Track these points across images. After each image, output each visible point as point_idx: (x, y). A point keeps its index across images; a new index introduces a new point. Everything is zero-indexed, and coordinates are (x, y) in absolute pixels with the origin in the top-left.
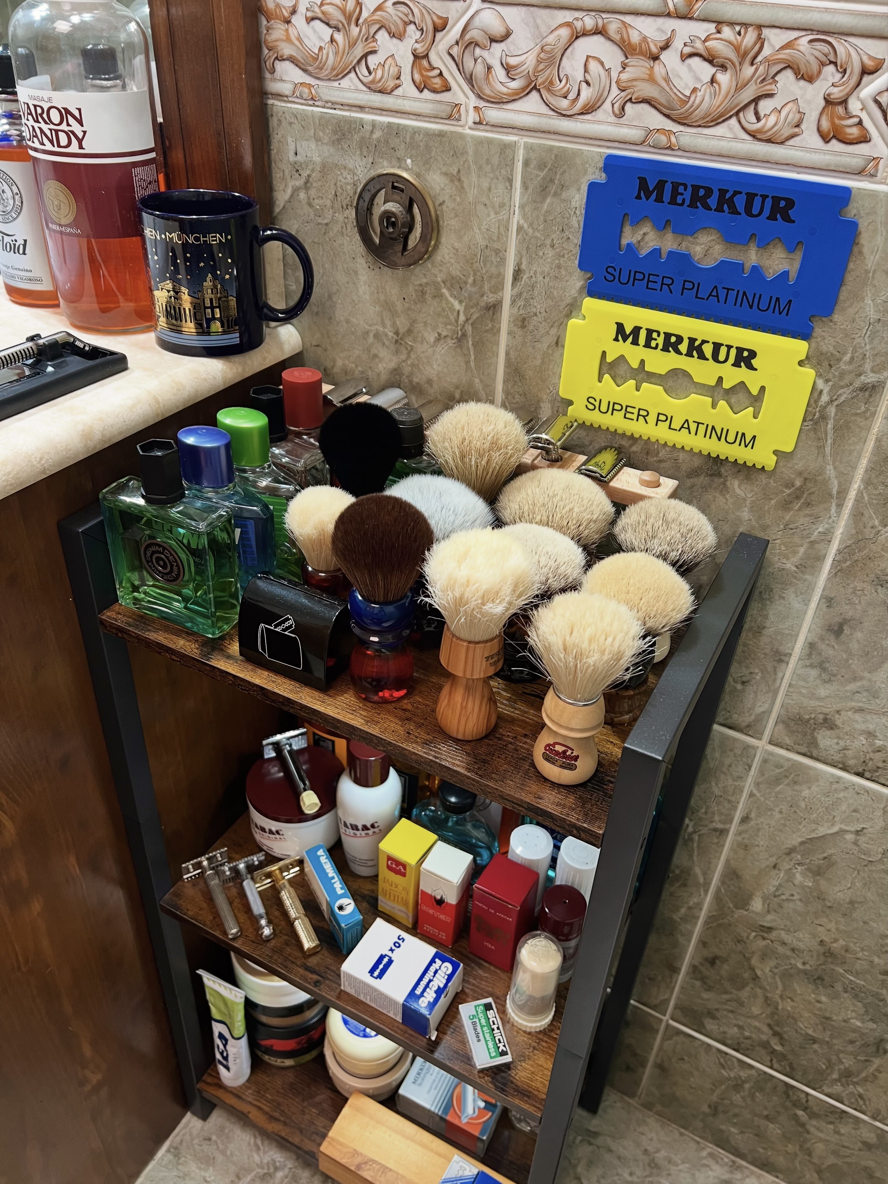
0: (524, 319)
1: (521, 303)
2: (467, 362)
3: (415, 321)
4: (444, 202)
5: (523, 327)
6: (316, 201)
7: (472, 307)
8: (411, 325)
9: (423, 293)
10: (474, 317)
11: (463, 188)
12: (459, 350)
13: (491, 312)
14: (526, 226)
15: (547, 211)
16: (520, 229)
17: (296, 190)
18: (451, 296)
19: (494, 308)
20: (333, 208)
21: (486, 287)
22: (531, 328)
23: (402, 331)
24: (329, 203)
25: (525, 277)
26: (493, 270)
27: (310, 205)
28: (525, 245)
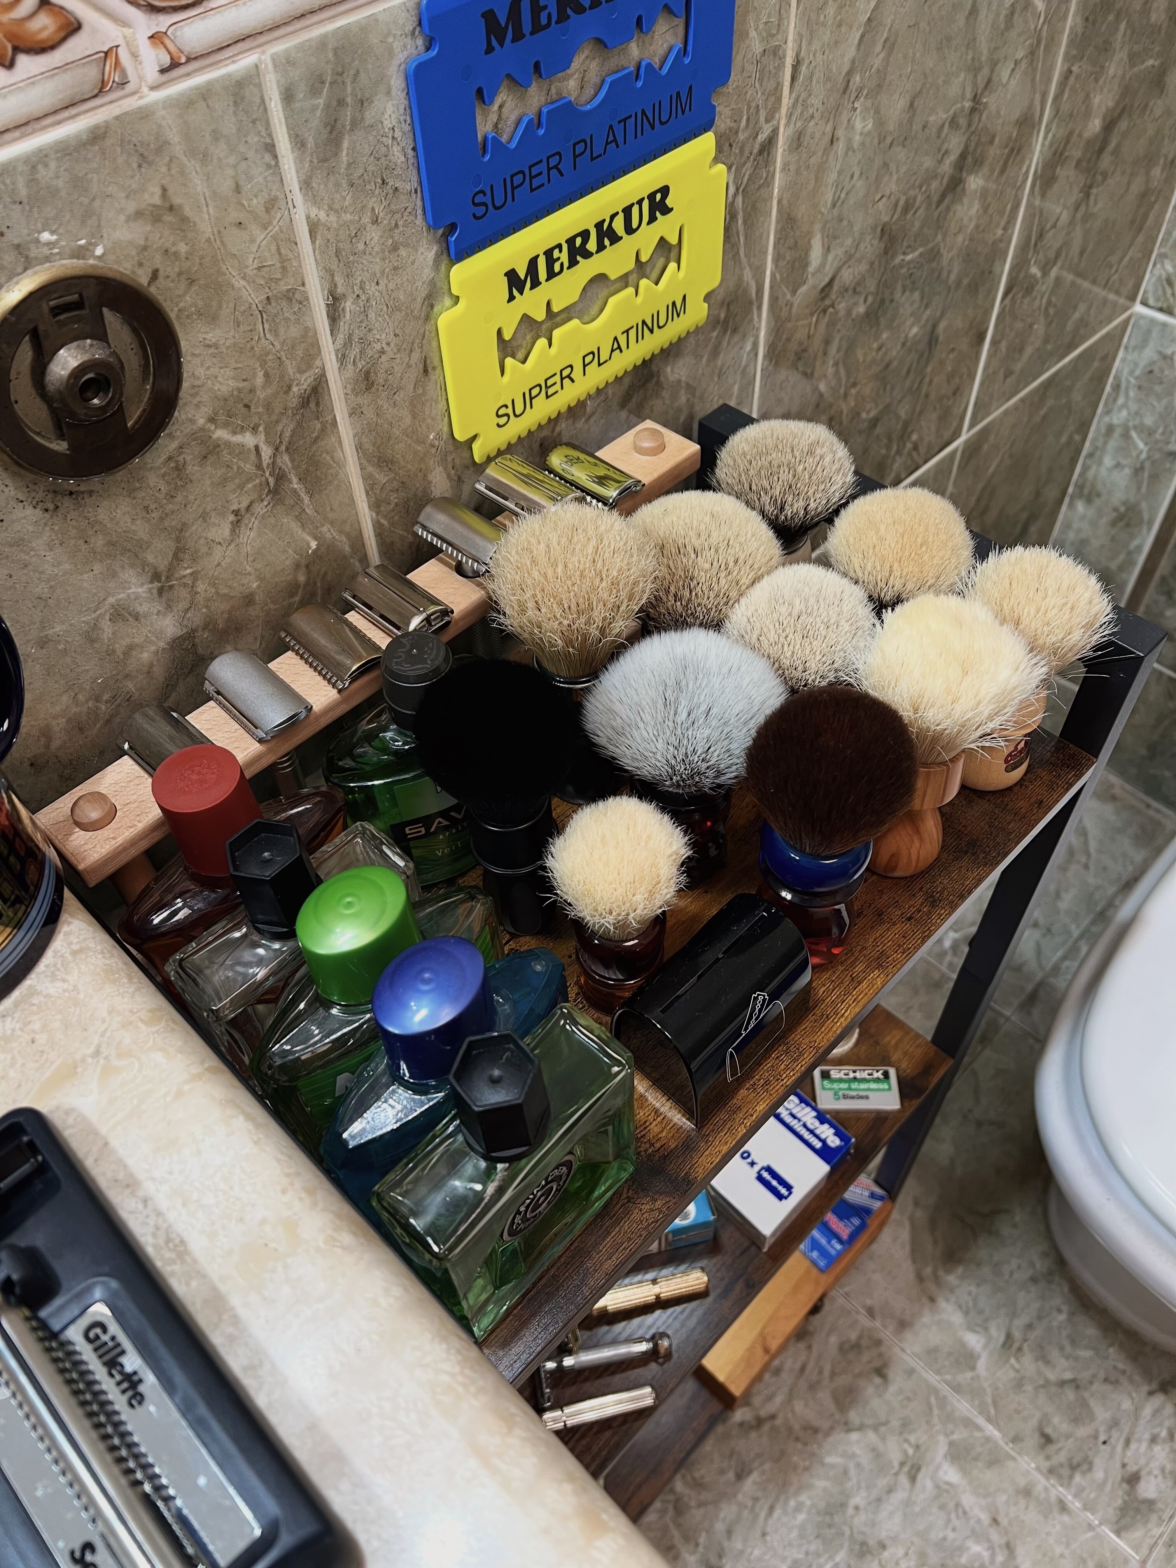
0: (367, 375)
2: (300, 515)
3: (182, 529)
5: (369, 386)
10: (287, 435)
12: (278, 509)
13: (312, 405)
14: (322, 215)
15: (349, 165)
18: (234, 433)
19: (314, 395)
21: (290, 370)
22: (381, 378)
25: (347, 305)
26: (293, 332)
28: (332, 251)
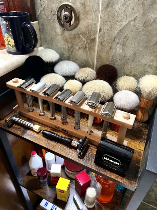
0: (102, 42)
1: (101, 38)
2: (87, 54)
3: (73, 44)
4: (80, 11)
5: (102, 44)
6: (47, 13)
7: (88, 40)
8: (72, 45)
9: (75, 37)
10: (89, 42)
11: (85, 7)
12: (85, 51)
13: (93, 41)
14: (103, 16)
15: (109, 12)
16: (101, 17)
17: (41, 11)
18: (82, 37)
19: (94, 40)
20: (51, 15)
21: (92, 34)
22: (104, 44)
23: (70, 47)
24: (50, 14)
25: (102, 31)
26: (94, 29)
27: (45, 15)
28: (102, 22)
